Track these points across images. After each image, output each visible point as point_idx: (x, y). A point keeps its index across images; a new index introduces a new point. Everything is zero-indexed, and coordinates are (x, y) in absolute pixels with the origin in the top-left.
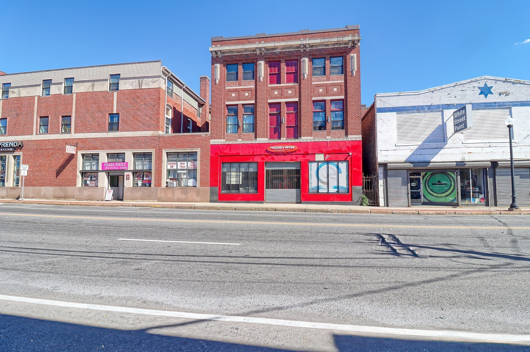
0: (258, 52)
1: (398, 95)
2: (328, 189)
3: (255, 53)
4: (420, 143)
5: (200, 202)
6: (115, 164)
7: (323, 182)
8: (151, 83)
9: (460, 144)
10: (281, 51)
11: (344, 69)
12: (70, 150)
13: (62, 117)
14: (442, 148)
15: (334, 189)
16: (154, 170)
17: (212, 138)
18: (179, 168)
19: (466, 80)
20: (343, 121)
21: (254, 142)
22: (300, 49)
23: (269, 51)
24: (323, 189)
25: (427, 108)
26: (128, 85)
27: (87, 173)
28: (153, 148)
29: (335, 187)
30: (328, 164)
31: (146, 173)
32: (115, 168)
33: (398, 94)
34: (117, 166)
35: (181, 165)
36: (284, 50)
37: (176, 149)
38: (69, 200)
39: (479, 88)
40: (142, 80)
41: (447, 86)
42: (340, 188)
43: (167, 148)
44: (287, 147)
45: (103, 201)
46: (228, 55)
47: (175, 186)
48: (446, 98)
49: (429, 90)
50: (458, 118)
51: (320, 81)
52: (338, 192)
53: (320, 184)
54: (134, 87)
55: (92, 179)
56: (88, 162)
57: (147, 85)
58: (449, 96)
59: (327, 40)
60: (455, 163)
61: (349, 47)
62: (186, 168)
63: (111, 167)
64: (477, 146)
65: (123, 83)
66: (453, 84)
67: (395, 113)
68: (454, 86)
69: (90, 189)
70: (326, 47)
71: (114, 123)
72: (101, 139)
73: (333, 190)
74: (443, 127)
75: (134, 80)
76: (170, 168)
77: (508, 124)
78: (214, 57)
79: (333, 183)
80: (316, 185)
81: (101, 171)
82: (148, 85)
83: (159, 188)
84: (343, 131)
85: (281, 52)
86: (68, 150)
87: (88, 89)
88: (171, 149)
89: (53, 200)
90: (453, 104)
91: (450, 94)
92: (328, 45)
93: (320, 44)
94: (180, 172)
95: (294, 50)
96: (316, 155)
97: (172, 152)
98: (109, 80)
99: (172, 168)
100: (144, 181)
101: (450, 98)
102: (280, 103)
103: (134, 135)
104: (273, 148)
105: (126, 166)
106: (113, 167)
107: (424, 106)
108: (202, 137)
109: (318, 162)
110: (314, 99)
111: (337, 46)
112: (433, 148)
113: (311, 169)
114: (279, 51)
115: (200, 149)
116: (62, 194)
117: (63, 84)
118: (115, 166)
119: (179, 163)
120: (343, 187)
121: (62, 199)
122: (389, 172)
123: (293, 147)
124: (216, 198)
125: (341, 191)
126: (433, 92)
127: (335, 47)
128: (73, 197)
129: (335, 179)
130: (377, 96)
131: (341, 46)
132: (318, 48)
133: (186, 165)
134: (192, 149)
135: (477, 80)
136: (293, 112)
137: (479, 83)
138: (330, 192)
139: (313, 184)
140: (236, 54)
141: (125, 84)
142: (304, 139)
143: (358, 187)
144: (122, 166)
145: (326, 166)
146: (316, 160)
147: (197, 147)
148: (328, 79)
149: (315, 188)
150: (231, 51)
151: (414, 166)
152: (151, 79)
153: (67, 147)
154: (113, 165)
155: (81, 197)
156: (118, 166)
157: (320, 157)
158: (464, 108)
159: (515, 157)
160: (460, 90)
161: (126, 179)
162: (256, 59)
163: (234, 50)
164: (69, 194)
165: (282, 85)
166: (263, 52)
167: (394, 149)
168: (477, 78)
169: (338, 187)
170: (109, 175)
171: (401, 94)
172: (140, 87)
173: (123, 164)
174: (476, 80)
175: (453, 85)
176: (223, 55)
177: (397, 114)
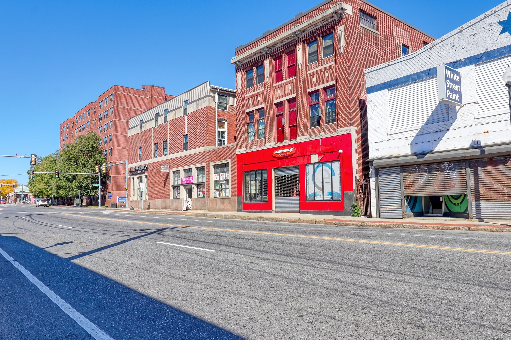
0: (264, 53)
1: (389, 66)
2: (323, 196)
3: (262, 54)
4: (420, 126)
5: (231, 211)
6: (187, 179)
7: (319, 188)
8: (203, 104)
9: (471, 121)
10: (281, 45)
12: (164, 169)
13: (164, 142)
14: (447, 130)
15: (328, 195)
17: (237, 147)
18: (221, 179)
19: (477, 18)
21: (264, 148)
23: (272, 49)
24: (319, 195)
25: (424, 74)
26: (191, 108)
27: (176, 187)
28: (205, 162)
29: (329, 194)
30: (322, 166)
31: (203, 185)
33: (388, 64)
35: (222, 176)
36: (283, 44)
37: (217, 162)
38: (167, 210)
39: (500, 23)
40: (198, 102)
41: (449, 35)
42: (333, 195)
44: (287, 150)
45: (182, 210)
46: (245, 62)
47: (217, 196)
48: (450, 54)
49: (425, 48)
51: (313, 68)
52: (332, 198)
53: (317, 190)
54: (195, 109)
56: (176, 178)
57: (201, 106)
58: (454, 48)
59: (312, 21)
61: (337, 20)
62: (225, 179)
63: (186, 181)
64: (497, 120)
65: (189, 108)
66: (457, 30)
67: (387, 90)
68: (461, 32)
70: (316, 27)
72: (180, 158)
73: (328, 197)
75: (194, 103)
78: (237, 68)
79: (327, 189)
80: (313, 192)
81: (181, 185)
83: (209, 199)
84: (336, 124)
85: (281, 46)
86: (162, 169)
87: (174, 117)
88: (214, 162)
89: (160, 210)
90: (460, 61)
91: (454, 46)
92: (316, 25)
93: (310, 26)
94: (221, 182)
95: (290, 40)
96: (311, 156)
97: (216, 165)
98: (183, 107)
99: (217, 180)
101: (456, 53)
102: (282, 102)
103: (195, 152)
104: (277, 152)
105: (192, 180)
107: (420, 73)
108: (231, 148)
109: (314, 164)
110: (309, 90)
111: (326, 23)
112: (434, 133)
113: (308, 173)
114: (280, 45)
115: (230, 159)
116: (164, 205)
117: (163, 115)
119: (221, 174)
120: (337, 193)
122: (381, 171)
123: (291, 150)
124: (241, 207)
125: (335, 198)
126: (431, 48)
127: (324, 24)
128: (169, 207)
129: (329, 184)
130: (365, 72)
131: (329, 21)
132: (309, 31)
133: (224, 176)
134: (226, 160)
135: (495, 12)
136: (294, 109)
137: (498, 15)
138: (325, 199)
139: (310, 190)
140: (250, 60)
142: (302, 139)
143: (349, 192)
145: (320, 168)
146: (311, 162)
148: (320, 64)
149: (312, 196)
152: (202, 100)
153: (162, 167)
155: (173, 207)
156: (189, 180)
157: (315, 158)
160: (468, 36)
161: (193, 192)
162: (264, 60)
163: (247, 57)
164: (167, 205)
165: (283, 82)
166: (268, 52)
167: (386, 140)
168: (493, 9)
169: (332, 194)
170: (186, 188)
171: (391, 63)
172: (197, 109)
173: (191, 178)
174: (493, 12)
175: (457, 32)
176: (242, 64)
177: (389, 90)
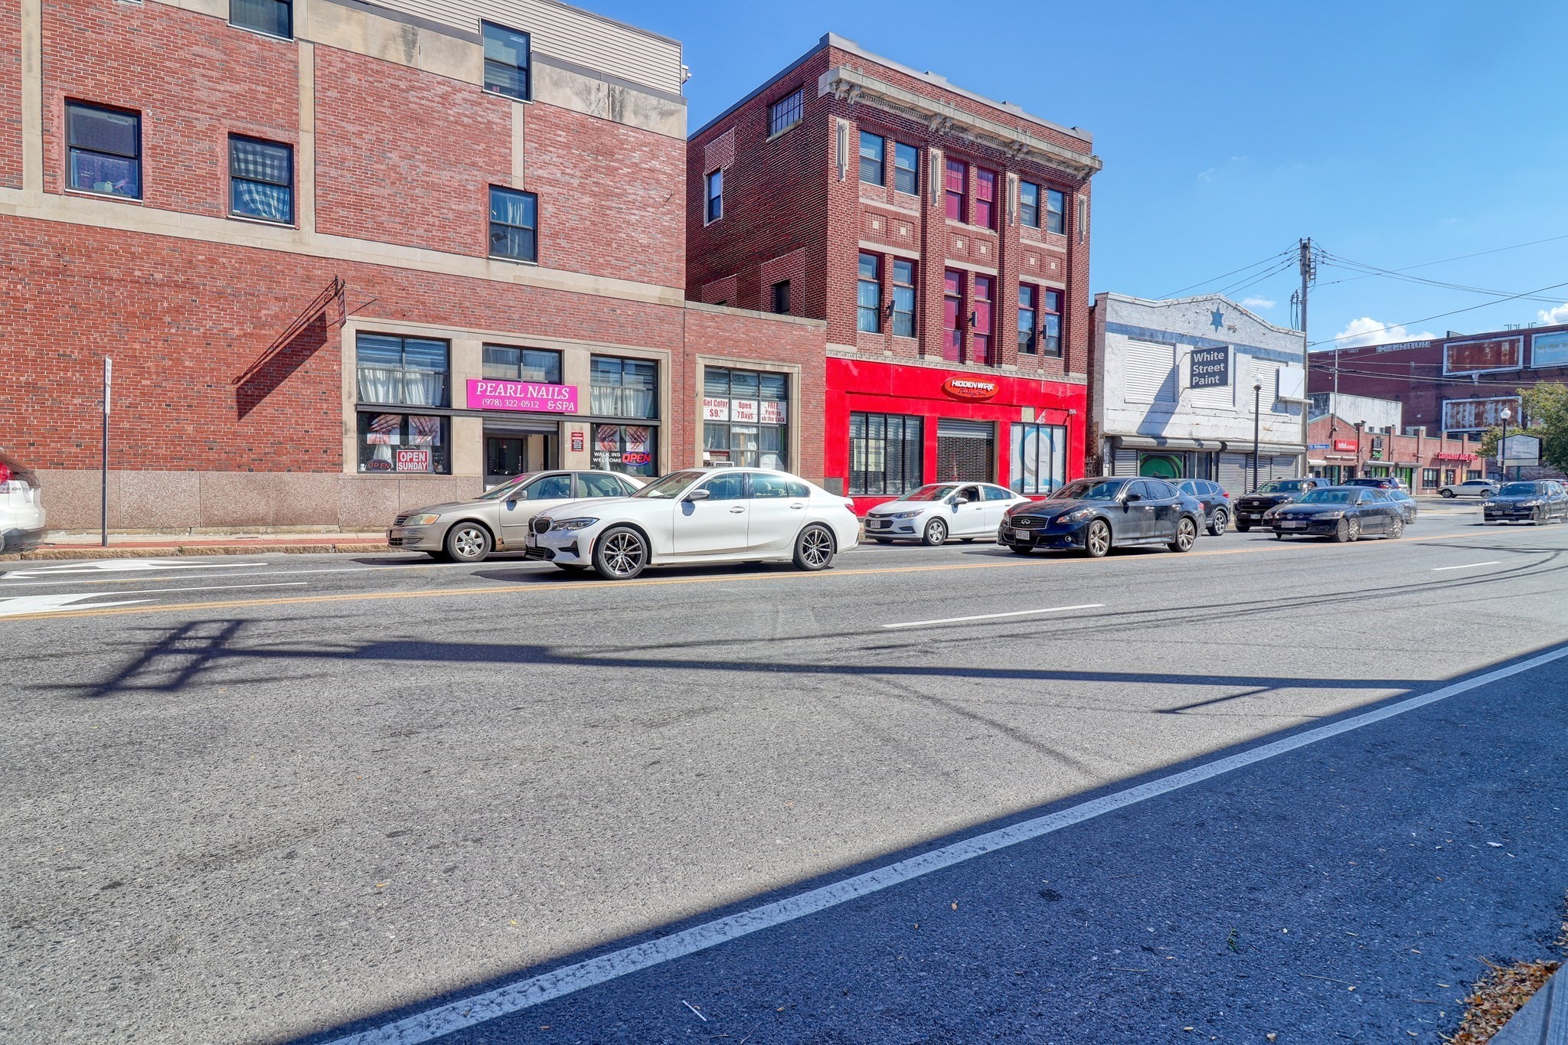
0: (933, 126)
1: (1133, 303)
2: (1037, 485)
3: (926, 123)
4: (1151, 400)
6: (525, 390)
7: (1030, 471)
8: (654, 115)
9: (1189, 409)
10: (975, 140)
11: (1066, 223)
13: (232, 136)
14: (1173, 413)
15: (1045, 484)
16: (670, 420)
17: (830, 338)
18: (735, 418)
20: (1060, 339)
21: (918, 364)
22: (1006, 149)
23: (952, 132)
24: (1029, 484)
25: (1161, 335)
26: (568, 91)
27: (379, 414)
30: (1038, 431)
31: (634, 428)
32: (527, 403)
33: (1133, 300)
34: (532, 399)
35: (741, 410)
36: (979, 141)
37: (735, 359)
38: (308, 532)
39: (1212, 312)
40: (621, 92)
42: (1053, 484)
43: (710, 351)
44: (981, 385)
46: (868, 103)
48: (1180, 323)
49: (1165, 302)
50: (1204, 363)
51: (1031, 238)
52: (1050, 490)
53: (1026, 474)
54: (593, 106)
55: (411, 443)
56: (374, 369)
57: (642, 118)
59: (1056, 150)
60: (1193, 442)
61: (1077, 178)
62: (755, 420)
63: (511, 397)
65: (547, 78)
67: (1126, 337)
68: (1190, 303)
69: (415, 484)
70: (1047, 164)
71: (508, 226)
72: (459, 280)
73: (1043, 488)
74: (1174, 374)
75: (594, 83)
76: (711, 418)
77: (1255, 384)
78: (837, 98)
79: (1044, 473)
80: (1019, 477)
81: (461, 413)
82: (646, 117)
84: (1061, 361)
85: (973, 143)
87: (385, 47)
89: (206, 533)
90: (1187, 336)
91: (1184, 315)
92: (1050, 160)
93: (1043, 154)
94: (735, 430)
95: (995, 147)
96: (1023, 409)
97: (721, 368)
98: (479, 41)
99: (714, 418)
100: (626, 458)
101: (1184, 324)
102: (966, 272)
104: (957, 383)
105: (569, 400)
106: (516, 398)
107: (1159, 331)
108: (806, 330)
109: (1025, 424)
110: (1022, 278)
111: (1063, 169)
112: (1164, 411)
113: (1013, 440)
114: (971, 138)
115: (800, 366)
116: (261, 506)
118: (525, 398)
119: (735, 403)
120: (1057, 483)
121: (262, 529)
122: (1119, 453)
123: (990, 386)
126: (1169, 306)
127: (1059, 168)
128: (331, 518)
129: (1048, 465)
130: (1109, 296)
131: (1068, 170)
132: (1034, 160)
133: (754, 411)
134: (780, 363)
136: (984, 300)
137: (1213, 304)
140: (886, 109)
141: (556, 84)
142: (1008, 370)
144: (555, 401)
145: (1035, 434)
146: (1022, 420)
147: (793, 361)
148: (1044, 240)
149: (1018, 484)
150: (880, 98)
151: (1158, 443)
152: (653, 101)
154: (515, 392)
155: (371, 515)
156: (537, 399)
157: (1028, 414)
158: (1225, 350)
159: (1260, 438)
160: (1194, 311)
161: (573, 449)
162: (926, 141)
164: (302, 505)
165: (970, 227)
166: (942, 130)
167: (1122, 408)
169: (1051, 482)
171: (1136, 302)
172: (613, 116)
173: (560, 393)
176: (858, 100)
177: (1129, 338)
